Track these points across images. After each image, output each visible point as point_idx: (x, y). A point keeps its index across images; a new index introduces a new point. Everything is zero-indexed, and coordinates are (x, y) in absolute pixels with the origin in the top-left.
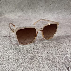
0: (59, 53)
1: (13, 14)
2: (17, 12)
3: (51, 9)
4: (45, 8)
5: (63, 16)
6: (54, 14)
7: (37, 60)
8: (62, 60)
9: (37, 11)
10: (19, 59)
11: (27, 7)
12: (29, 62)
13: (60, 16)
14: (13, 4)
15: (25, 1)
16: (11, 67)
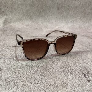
4: (58, 16)
5: (78, 25)
6: (68, 23)
9: (49, 19)
10: (33, 68)
12: (44, 70)
13: (75, 24)
14: (20, 11)
15: (34, 8)
16: (25, 74)
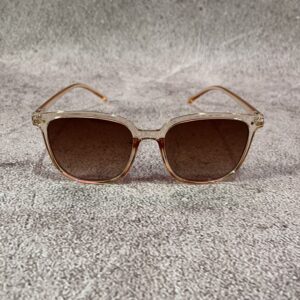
0: (250, 238)
1: (36, 51)
2: (54, 42)
3: (202, 27)
7: (161, 277)
8: (266, 271)
11: (98, 19)
